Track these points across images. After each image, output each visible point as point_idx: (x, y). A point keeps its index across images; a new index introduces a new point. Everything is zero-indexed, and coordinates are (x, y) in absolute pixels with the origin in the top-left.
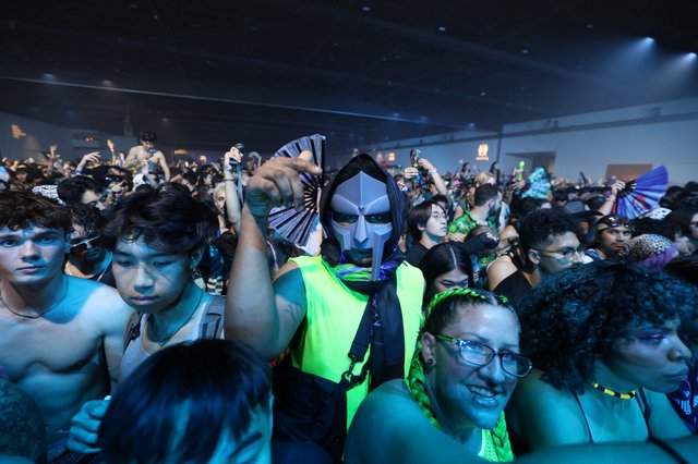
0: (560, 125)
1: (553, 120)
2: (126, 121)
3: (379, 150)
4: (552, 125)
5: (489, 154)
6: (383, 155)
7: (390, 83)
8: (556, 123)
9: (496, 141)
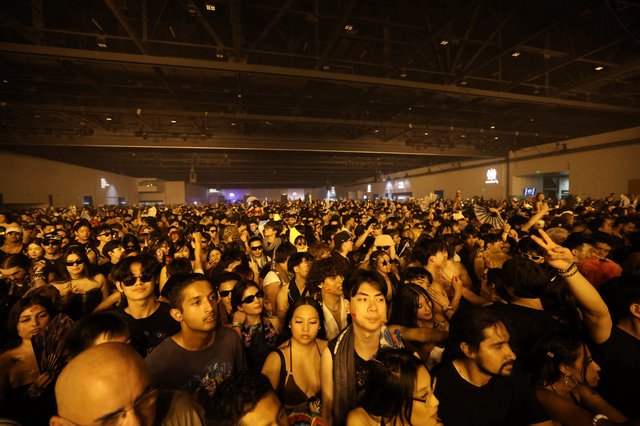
0: (568, 147)
1: (561, 143)
2: (192, 170)
3: (389, 179)
4: (561, 148)
5: (498, 177)
6: (393, 184)
7: (411, 126)
8: (565, 145)
9: (504, 167)
